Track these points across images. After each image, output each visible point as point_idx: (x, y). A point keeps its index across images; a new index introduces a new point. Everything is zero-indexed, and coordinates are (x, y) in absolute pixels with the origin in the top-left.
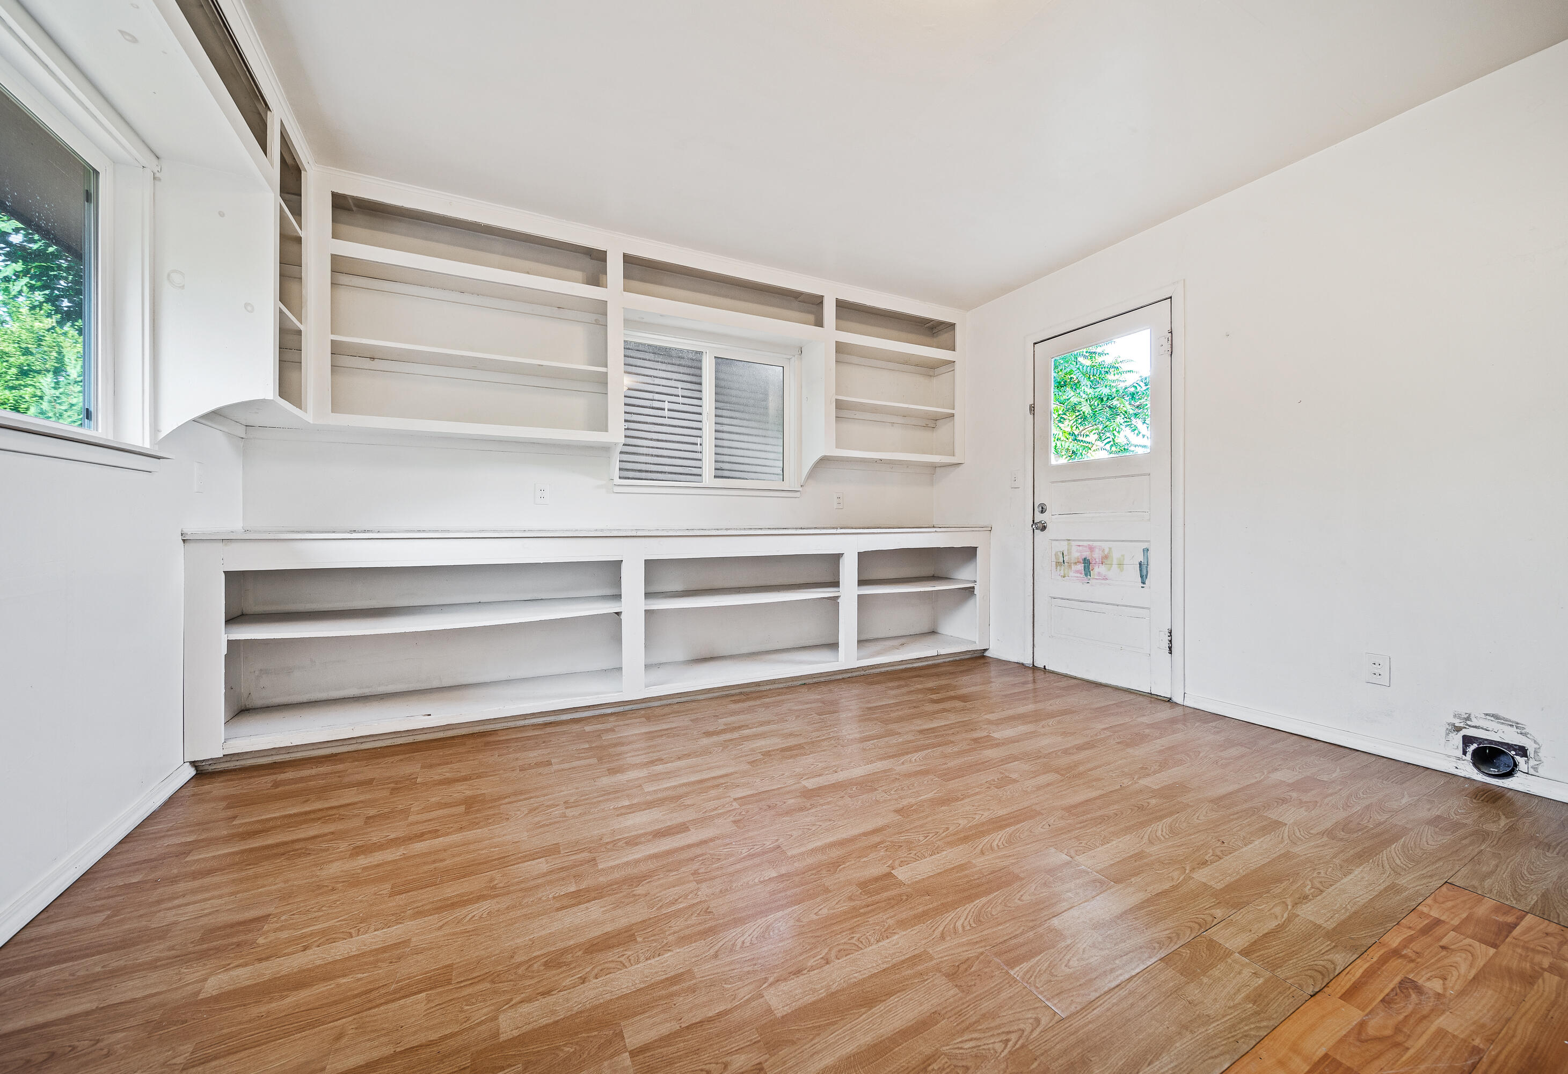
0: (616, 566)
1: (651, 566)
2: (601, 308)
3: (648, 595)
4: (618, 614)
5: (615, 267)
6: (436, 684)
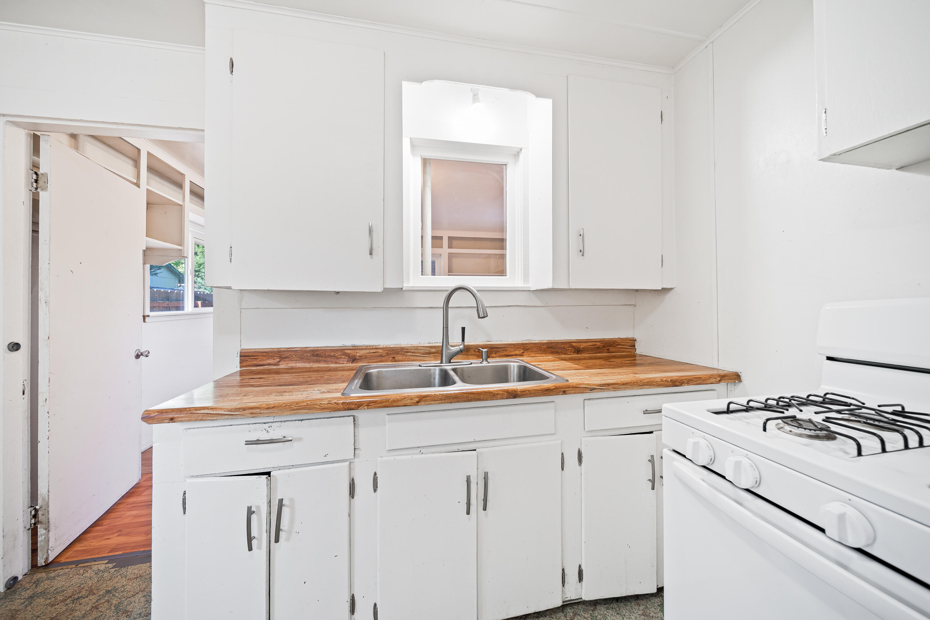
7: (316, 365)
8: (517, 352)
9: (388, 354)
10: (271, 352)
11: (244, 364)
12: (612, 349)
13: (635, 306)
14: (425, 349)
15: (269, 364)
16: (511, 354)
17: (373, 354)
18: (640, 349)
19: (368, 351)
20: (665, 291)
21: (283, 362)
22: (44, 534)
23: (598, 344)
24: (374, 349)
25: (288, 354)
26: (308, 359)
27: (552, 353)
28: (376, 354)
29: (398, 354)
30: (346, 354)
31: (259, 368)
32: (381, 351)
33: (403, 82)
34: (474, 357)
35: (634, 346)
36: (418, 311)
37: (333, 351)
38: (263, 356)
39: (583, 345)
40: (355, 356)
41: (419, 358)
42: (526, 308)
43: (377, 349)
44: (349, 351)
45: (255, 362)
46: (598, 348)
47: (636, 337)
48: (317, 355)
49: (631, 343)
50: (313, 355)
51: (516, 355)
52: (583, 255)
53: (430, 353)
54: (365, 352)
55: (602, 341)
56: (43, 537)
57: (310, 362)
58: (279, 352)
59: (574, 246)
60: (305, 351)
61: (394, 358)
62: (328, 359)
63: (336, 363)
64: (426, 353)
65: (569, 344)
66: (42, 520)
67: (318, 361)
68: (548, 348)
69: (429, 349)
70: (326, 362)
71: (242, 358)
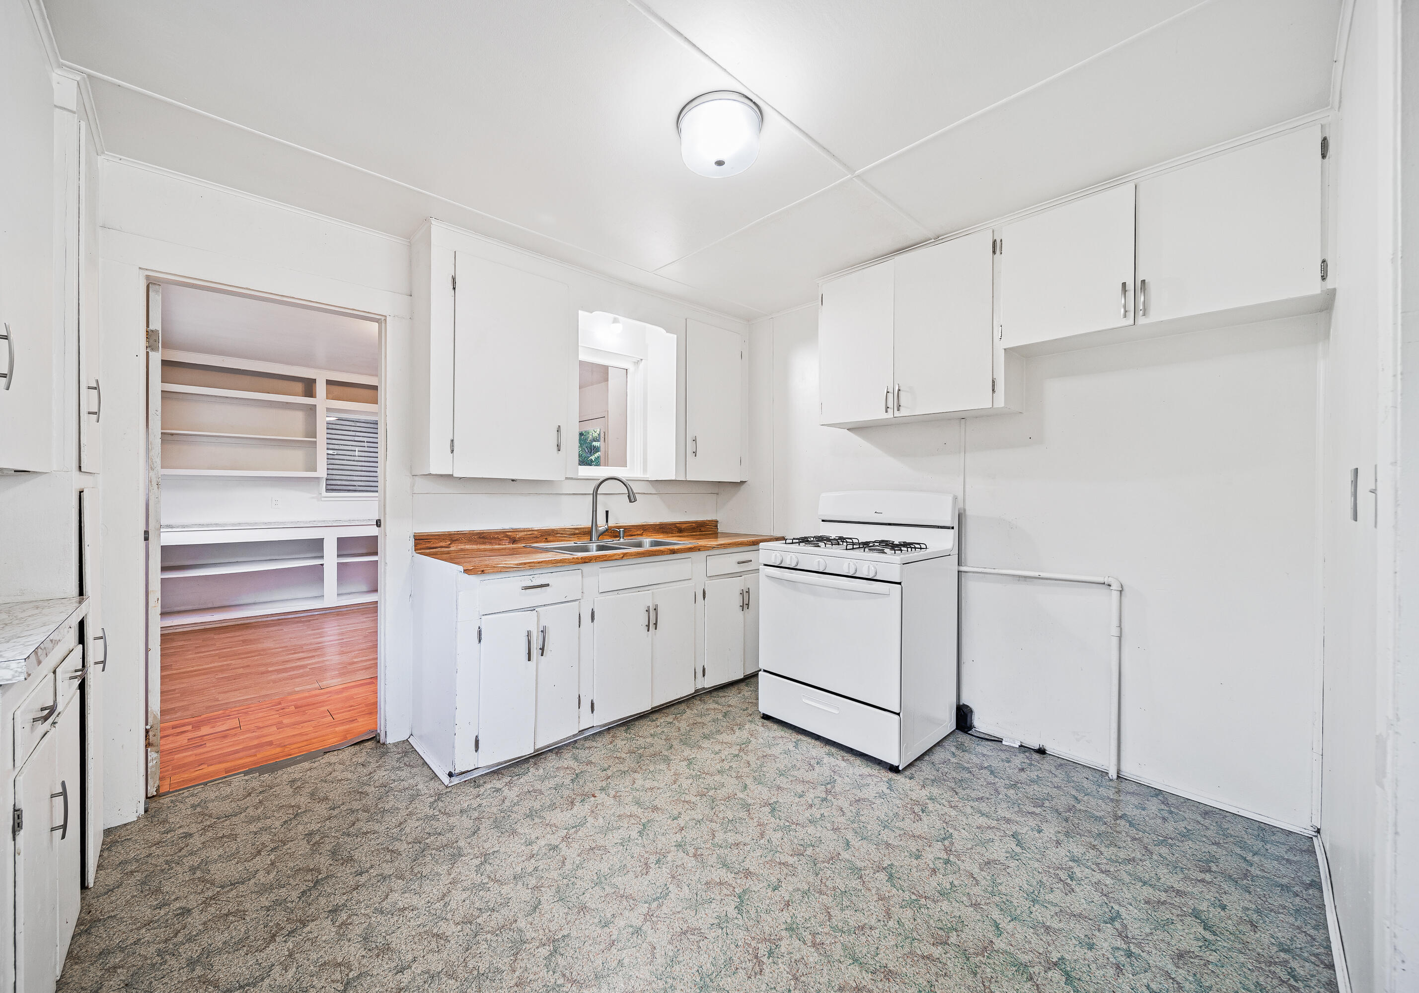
0: (321, 541)
1: (340, 541)
2: (313, 408)
3: (339, 556)
4: (322, 565)
5: (321, 389)
6: (210, 606)
7: (482, 547)
8: (639, 532)
9: (542, 536)
10: (443, 535)
11: (419, 547)
12: (703, 529)
13: (718, 494)
14: (571, 530)
15: (442, 547)
16: (634, 534)
17: (530, 536)
18: (721, 529)
19: (525, 533)
20: (742, 483)
21: (453, 545)
22: (155, 758)
23: (694, 524)
24: (530, 531)
25: (457, 537)
26: (475, 541)
27: (663, 532)
28: (532, 536)
29: (549, 535)
30: (507, 536)
31: (432, 550)
32: (536, 533)
33: (579, 311)
34: (607, 537)
35: (717, 526)
36: (563, 496)
37: (497, 533)
38: (435, 539)
39: (684, 526)
40: (515, 538)
41: (566, 539)
42: (651, 495)
43: (533, 531)
44: (510, 533)
45: (429, 545)
46: (694, 528)
47: (718, 519)
48: (483, 538)
49: (715, 523)
50: (480, 537)
51: (638, 535)
52: (695, 456)
53: (574, 534)
54: (523, 534)
55: (696, 522)
56: (154, 762)
57: (477, 544)
58: (450, 535)
59: (690, 447)
60: (473, 533)
61: (546, 539)
62: (493, 541)
63: (499, 545)
64: (572, 534)
65: (674, 525)
66: (153, 742)
67: (484, 543)
68: (660, 528)
69: (574, 530)
70: (491, 543)
71: (416, 541)
